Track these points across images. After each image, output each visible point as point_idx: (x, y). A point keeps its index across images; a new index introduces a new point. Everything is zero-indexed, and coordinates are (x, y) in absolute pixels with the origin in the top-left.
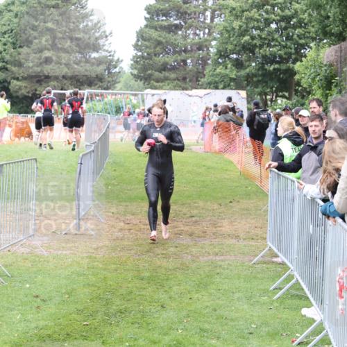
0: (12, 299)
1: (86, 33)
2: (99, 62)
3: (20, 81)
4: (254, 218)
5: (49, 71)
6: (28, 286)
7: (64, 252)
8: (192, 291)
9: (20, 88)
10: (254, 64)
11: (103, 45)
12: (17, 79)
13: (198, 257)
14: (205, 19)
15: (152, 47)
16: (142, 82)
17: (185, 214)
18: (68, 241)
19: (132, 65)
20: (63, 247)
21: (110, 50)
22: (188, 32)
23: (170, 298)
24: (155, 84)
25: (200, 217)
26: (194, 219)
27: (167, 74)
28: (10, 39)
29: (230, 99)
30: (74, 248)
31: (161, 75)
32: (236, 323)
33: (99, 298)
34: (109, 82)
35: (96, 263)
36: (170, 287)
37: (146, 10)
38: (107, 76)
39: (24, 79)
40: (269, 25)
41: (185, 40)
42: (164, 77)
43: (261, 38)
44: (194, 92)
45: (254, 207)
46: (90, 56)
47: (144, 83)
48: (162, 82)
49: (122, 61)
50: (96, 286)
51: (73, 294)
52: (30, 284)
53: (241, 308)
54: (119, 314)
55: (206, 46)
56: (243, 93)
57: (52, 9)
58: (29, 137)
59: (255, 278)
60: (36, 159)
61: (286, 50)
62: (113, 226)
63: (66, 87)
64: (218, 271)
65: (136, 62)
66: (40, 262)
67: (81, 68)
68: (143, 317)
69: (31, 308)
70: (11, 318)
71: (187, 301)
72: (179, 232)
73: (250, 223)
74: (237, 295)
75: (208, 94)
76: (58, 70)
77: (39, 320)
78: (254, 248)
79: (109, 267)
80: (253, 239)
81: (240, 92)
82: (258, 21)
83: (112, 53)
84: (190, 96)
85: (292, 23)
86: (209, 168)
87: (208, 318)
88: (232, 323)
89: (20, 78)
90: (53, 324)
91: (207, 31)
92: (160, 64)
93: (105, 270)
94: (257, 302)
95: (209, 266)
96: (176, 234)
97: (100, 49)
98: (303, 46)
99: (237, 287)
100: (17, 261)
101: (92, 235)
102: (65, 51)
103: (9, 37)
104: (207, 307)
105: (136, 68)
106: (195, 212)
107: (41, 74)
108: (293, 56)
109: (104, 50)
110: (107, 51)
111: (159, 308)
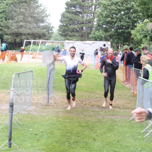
0: (25, 136)
1: (38, 14)
2: (44, 28)
3: (8, 35)
4: (125, 99)
5: (22, 31)
6: (31, 130)
7: (44, 114)
8: (107, 133)
9: (8, 39)
10: (113, 30)
11: (46, 20)
12: (7, 34)
13: (104, 117)
14: (92, 9)
15: (68, 21)
16: (63, 37)
17: (93, 97)
18: (44, 108)
19: (59, 29)
20: (43, 111)
21: (49, 22)
22: (84, 15)
23: (97, 136)
24: (69, 38)
25: (100, 98)
26: (97, 99)
27: (74, 33)
28: (4, 16)
29: (105, 45)
30: (47, 112)
31: (72, 34)
32: (129, 148)
33: (64, 135)
34: (48, 37)
35: (60, 119)
36: (96, 131)
37: (66, 4)
38: (47, 34)
39: (10, 34)
40: (120, 12)
41: (83, 18)
42: (73, 35)
43: (117, 18)
44: (87, 42)
45: (123, 94)
46: (40, 25)
47: (64, 38)
48: (72, 37)
49: (54, 27)
50: (62, 130)
51: (52, 133)
52: (32, 129)
53: (130, 141)
54: (75, 143)
55: (92, 21)
56: (109, 43)
57: (24, 3)
58: (15, 61)
59: (133, 127)
60: (32, 71)
61: (128, 24)
62: (62, 102)
63: (29, 39)
64: (115, 123)
65: (61, 28)
66: (34, 118)
67: (36, 30)
68: (86, 144)
69: (34, 140)
70: (26, 145)
71: (105, 137)
72: (93, 105)
73: (123, 102)
74: (127, 135)
75: (93, 43)
76: (25, 31)
77: (39, 146)
78: (128, 113)
79: (66, 121)
80: (126, 109)
81: (108, 42)
82: (115, 10)
83: (50, 24)
84: (85, 44)
85: (131, 11)
86: (99, 76)
87: (116, 145)
88: (128, 148)
89: (8, 34)
90: (46, 148)
91: (92, 15)
92: (71, 29)
93: (65, 122)
94: (137, 138)
95: (111, 121)
96: (91, 106)
97: (44, 22)
98: (136, 22)
99: (126, 131)
100: (23, 118)
101: (54, 106)
102: (29, 22)
103: (4, 15)
104: (114, 140)
105: (60, 31)
106: (97, 96)
107: (18, 33)
108: (131, 27)
109: (46, 22)
110: (47, 23)
111: (93, 141)
